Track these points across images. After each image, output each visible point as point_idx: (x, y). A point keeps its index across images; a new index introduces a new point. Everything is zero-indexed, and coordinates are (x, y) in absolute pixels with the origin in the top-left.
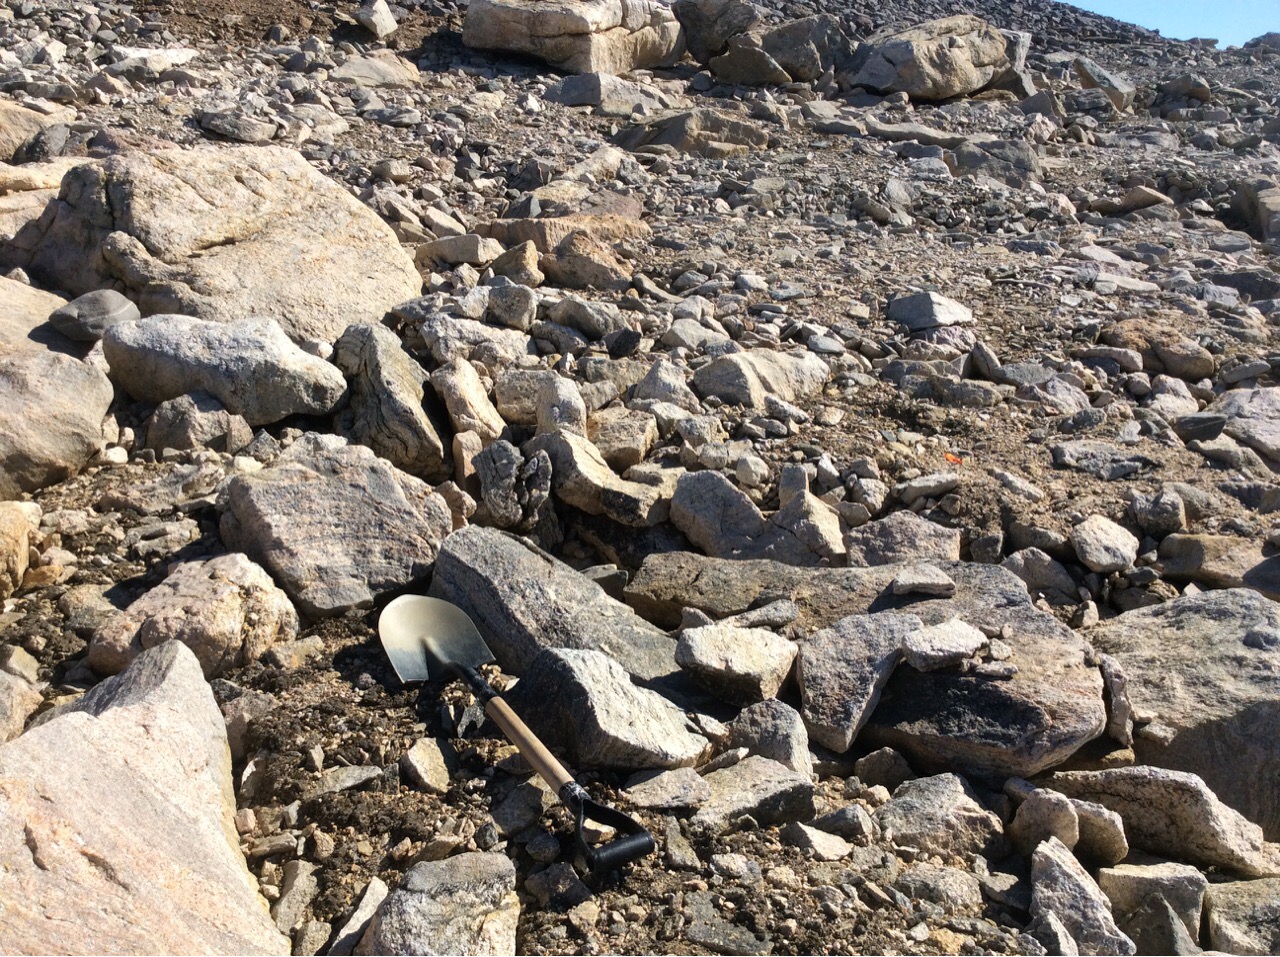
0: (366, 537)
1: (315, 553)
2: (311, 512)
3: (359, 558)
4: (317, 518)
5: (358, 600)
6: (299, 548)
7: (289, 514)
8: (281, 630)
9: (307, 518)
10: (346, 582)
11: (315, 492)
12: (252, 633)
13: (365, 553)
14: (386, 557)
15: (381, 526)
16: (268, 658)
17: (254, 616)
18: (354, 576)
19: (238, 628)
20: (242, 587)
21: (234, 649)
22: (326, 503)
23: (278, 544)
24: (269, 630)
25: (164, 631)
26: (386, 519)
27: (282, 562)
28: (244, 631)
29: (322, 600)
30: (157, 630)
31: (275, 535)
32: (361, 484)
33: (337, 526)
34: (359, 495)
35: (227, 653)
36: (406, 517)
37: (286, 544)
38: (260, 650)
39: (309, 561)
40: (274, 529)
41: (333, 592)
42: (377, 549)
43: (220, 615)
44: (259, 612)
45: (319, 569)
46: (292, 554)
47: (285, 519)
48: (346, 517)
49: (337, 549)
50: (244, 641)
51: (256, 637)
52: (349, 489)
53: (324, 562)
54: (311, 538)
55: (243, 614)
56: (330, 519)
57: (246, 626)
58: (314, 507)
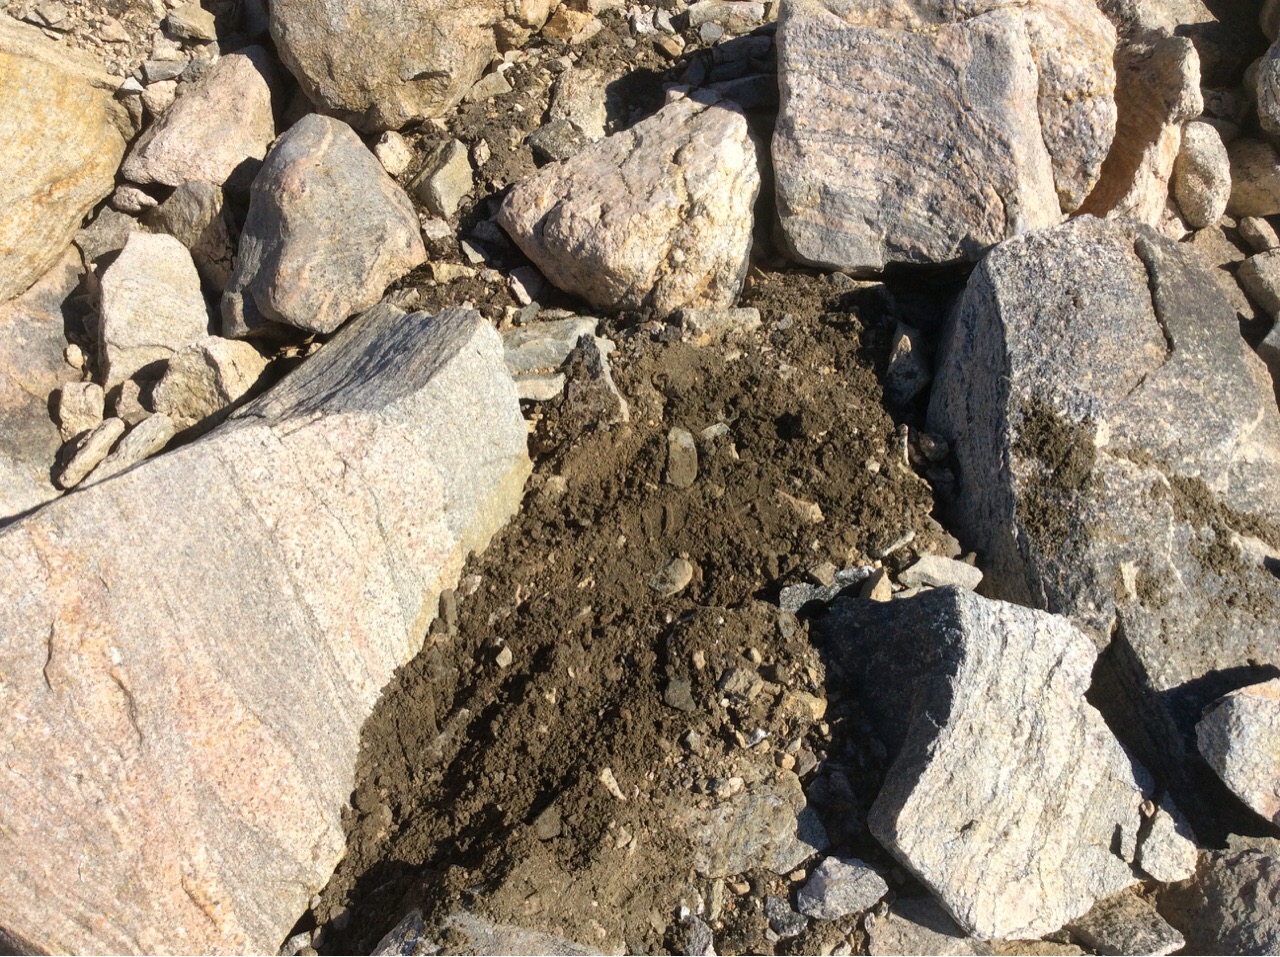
0: (919, 160)
1: (833, 161)
2: (860, 88)
3: (893, 193)
4: (864, 99)
5: (856, 262)
6: (810, 145)
7: (826, 81)
8: (713, 284)
9: (848, 97)
10: (853, 226)
11: (880, 53)
12: (668, 278)
13: (905, 188)
14: (931, 208)
15: (950, 149)
16: (675, 319)
17: (679, 255)
18: (869, 222)
19: (650, 266)
20: (690, 197)
21: (642, 291)
22: (888, 80)
23: (788, 128)
24: (691, 282)
25: (566, 231)
26: (963, 143)
27: (781, 160)
28: (659, 271)
29: (807, 243)
30: (558, 226)
31: (789, 112)
32: (957, 62)
33: (886, 125)
34: (943, 81)
35: (631, 291)
36: (996, 148)
37: (797, 134)
38: (670, 303)
39: (816, 173)
40: (793, 101)
41: (828, 236)
42: (924, 189)
43: (633, 240)
44: (687, 250)
45: (825, 191)
46: (800, 154)
47: (817, 86)
48: (906, 112)
49: (867, 163)
50: (656, 284)
51: (672, 286)
52: (934, 65)
53: (836, 184)
54: (838, 134)
55: (667, 246)
56: (883, 111)
57: (665, 266)
58: (867, 80)
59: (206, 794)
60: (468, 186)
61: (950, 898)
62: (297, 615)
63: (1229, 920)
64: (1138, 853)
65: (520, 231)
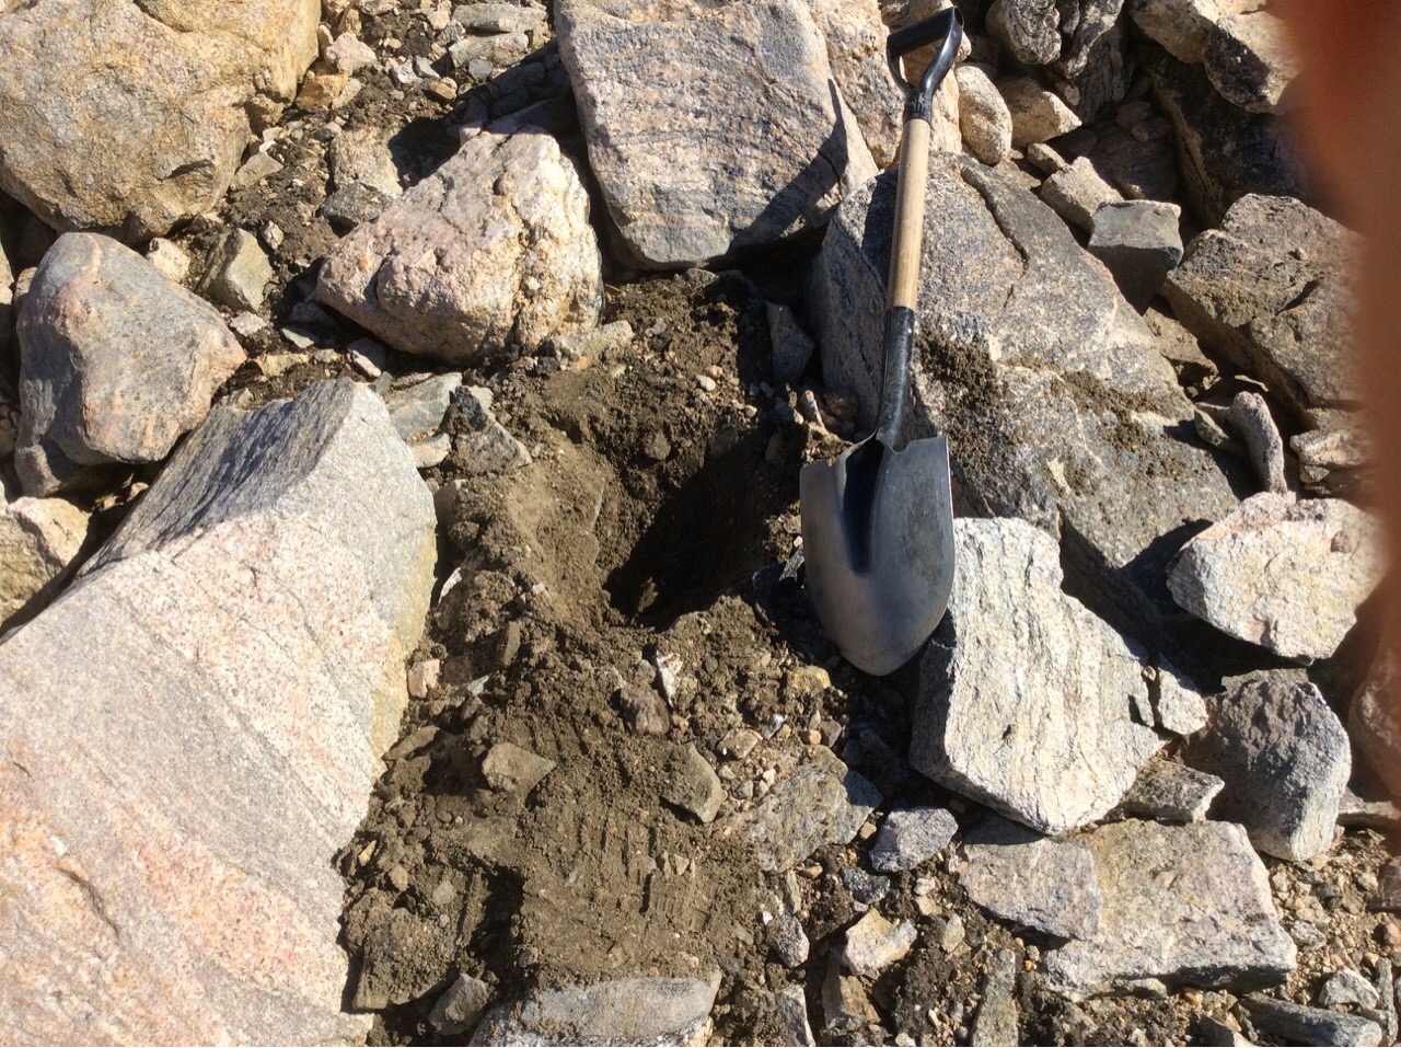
0: (740, 142)
1: (656, 160)
2: (663, 83)
3: (723, 179)
4: (669, 94)
5: (708, 254)
6: (631, 149)
7: (627, 83)
8: (574, 306)
9: (653, 94)
10: (695, 220)
11: (673, 45)
12: (527, 309)
13: (734, 171)
14: (764, 185)
15: (766, 124)
16: (546, 349)
17: (533, 283)
18: (708, 212)
19: (506, 301)
20: (526, 223)
21: (502, 330)
22: (689, 70)
23: (602, 136)
24: (553, 308)
25: (404, 287)
26: (777, 115)
27: (604, 169)
28: (517, 305)
29: (654, 246)
30: (394, 283)
31: (599, 121)
32: (749, 39)
33: (698, 114)
34: (741, 60)
35: (491, 333)
36: (810, 114)
37: (613, 140)
38: (537, 335)
39: (644, 175)
40: (600, 109)
41: (672, 234)
42: (752, 168)
43: (481, 277)
44: (540, 276)
45: (657, 191)
46: (621, 160)
47: (619, 90)
48: (714, 98)
49: (690, 156)
50: (516, 319)
51: (534, 316)
52: (729, 46)
53: (666, 182)
54: (654, 132)
55: (517, 277)
56: (691, 100)
57: (521, 298)
58: (668, 74)
59: (209, 971)
60: (268, 272)
61: (1016, 803)
62: (251, 747)
63: (1252, 750)
64: (1157, 715)
65: (349, 300)
